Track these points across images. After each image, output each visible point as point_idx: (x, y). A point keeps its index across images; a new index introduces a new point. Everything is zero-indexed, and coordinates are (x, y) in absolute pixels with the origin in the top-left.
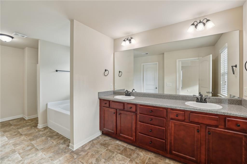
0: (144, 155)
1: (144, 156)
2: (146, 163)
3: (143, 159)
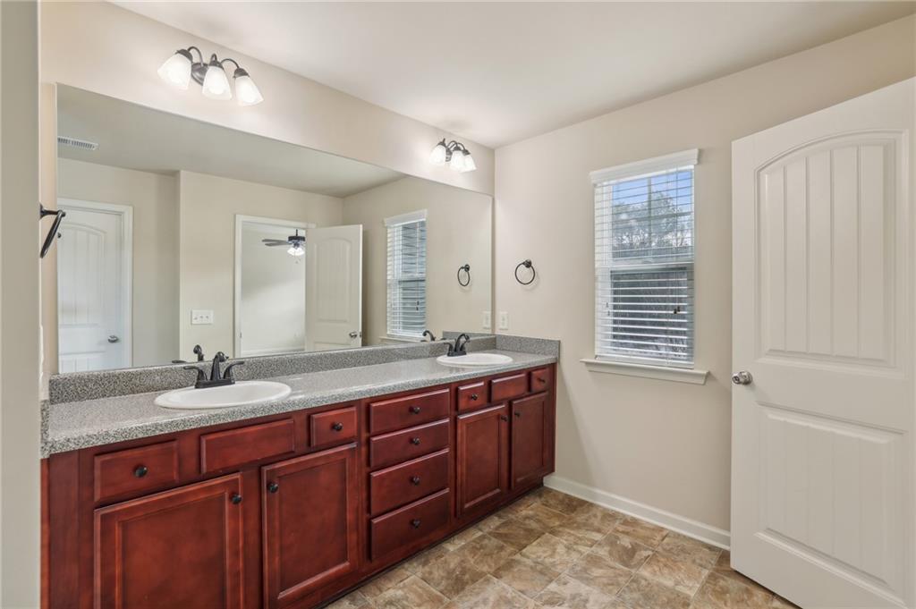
0: (400, 588)
1: (406, 590)
2: (439, 594)
3: (420, 596)
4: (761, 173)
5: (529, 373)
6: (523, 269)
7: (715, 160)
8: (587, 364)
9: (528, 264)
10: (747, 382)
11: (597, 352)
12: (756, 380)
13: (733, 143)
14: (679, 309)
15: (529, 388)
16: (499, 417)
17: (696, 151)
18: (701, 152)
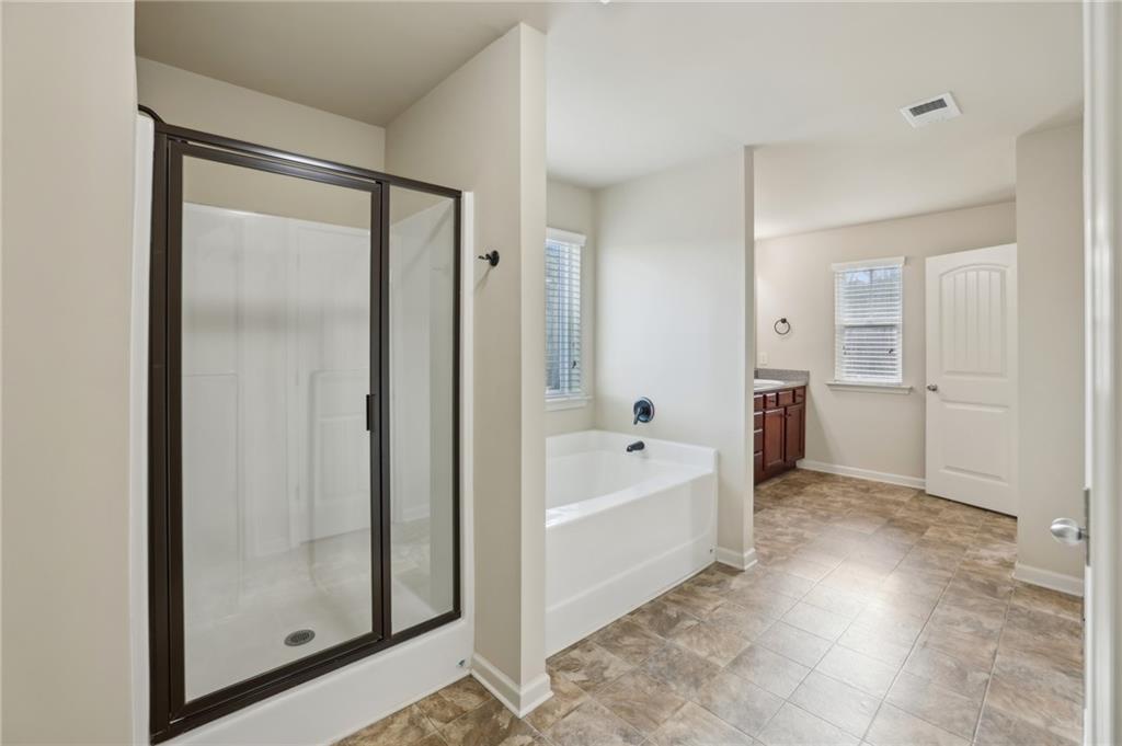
4: (944, 277)
5: (794, 391)
6: (780, 324)
7: (914, 262)
8: (829, 385)
9: (784, 321)
10: (934, 390)
11: (836, 378)
12: (940, 388)
13: (928, 260)
14: (892, 350)
15: (794, 401)
16: (781, 415)
17: (903, 259)
18: (906, 259)
